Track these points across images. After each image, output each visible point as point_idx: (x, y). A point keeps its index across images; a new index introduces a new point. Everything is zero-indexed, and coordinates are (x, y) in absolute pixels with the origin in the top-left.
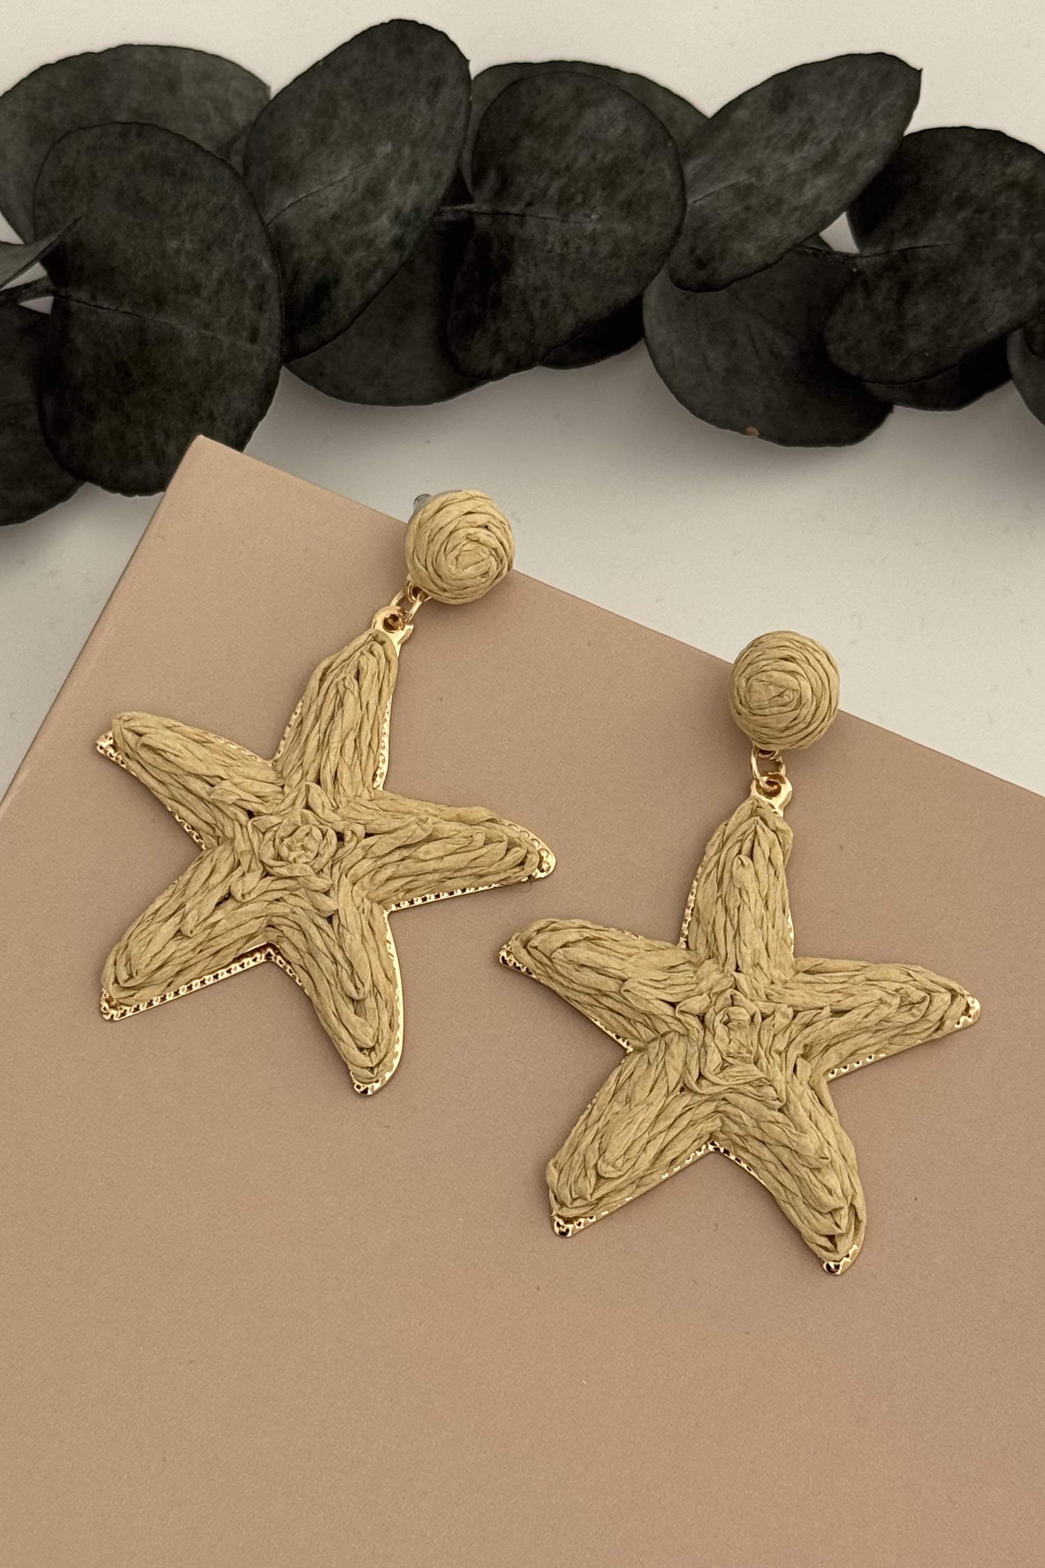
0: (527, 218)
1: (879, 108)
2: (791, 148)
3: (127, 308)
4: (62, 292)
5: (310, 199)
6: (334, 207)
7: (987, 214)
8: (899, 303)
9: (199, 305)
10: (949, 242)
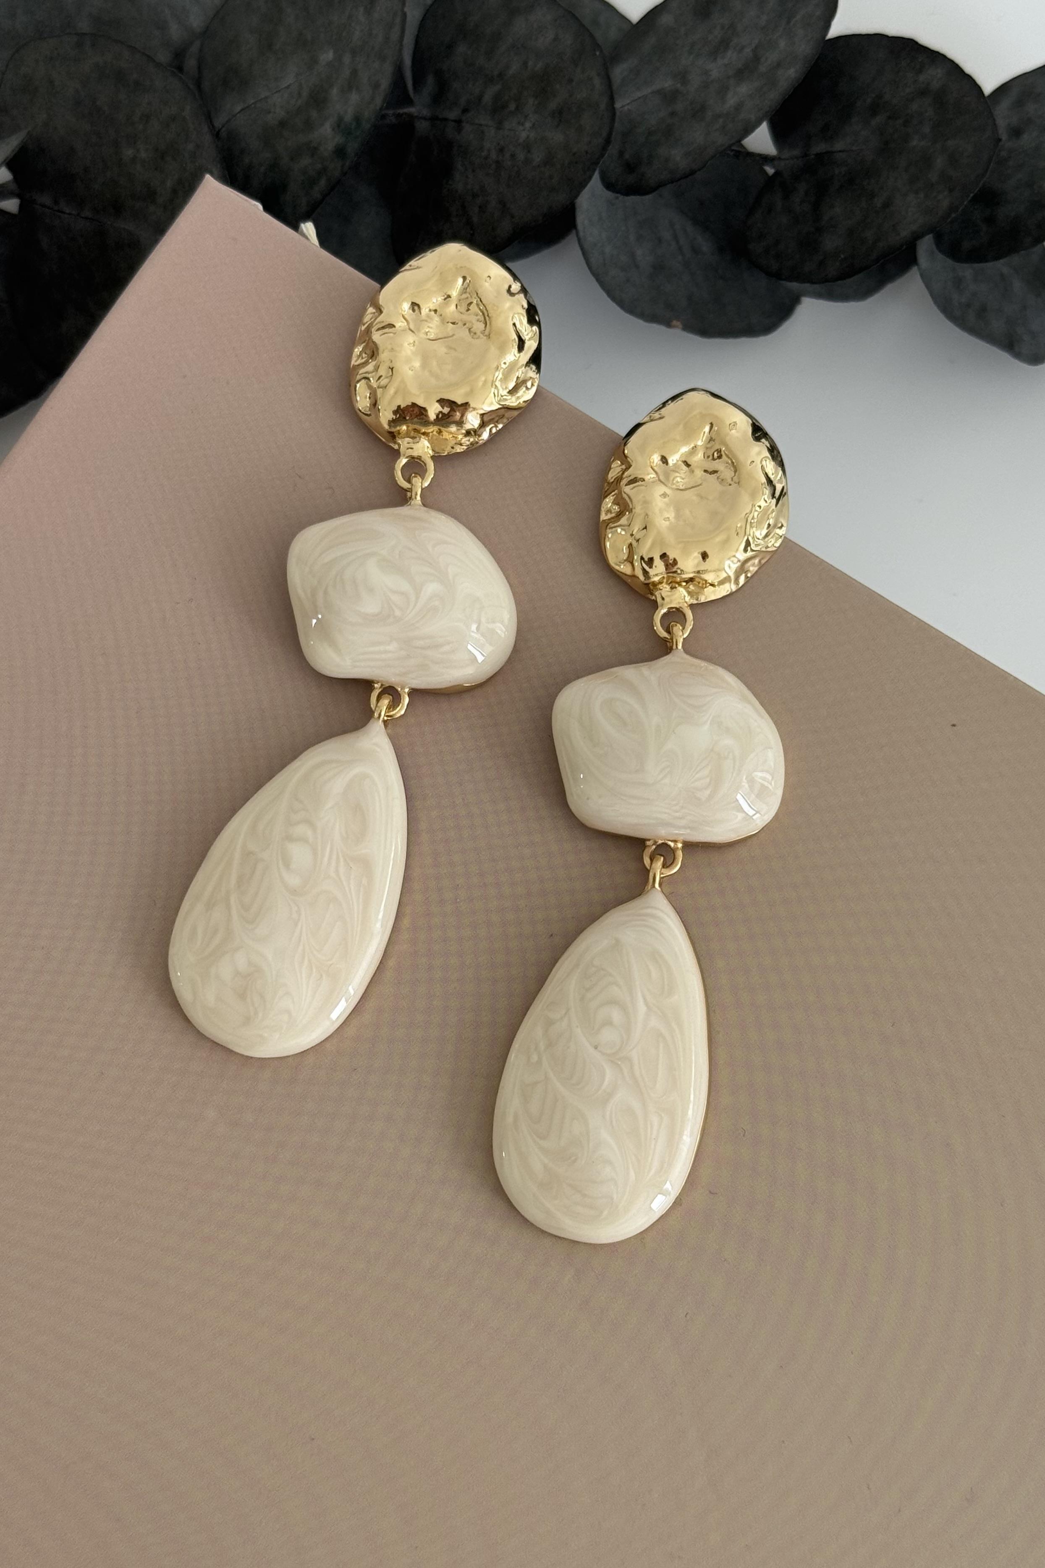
0: (464, 124)
2: (714, 55)
3: (87, 213)
4: (27, 196)
5: (258, 105)
6: (281, 114)
7: (901, 121)
8: (816, 205)
10: (864, 147)
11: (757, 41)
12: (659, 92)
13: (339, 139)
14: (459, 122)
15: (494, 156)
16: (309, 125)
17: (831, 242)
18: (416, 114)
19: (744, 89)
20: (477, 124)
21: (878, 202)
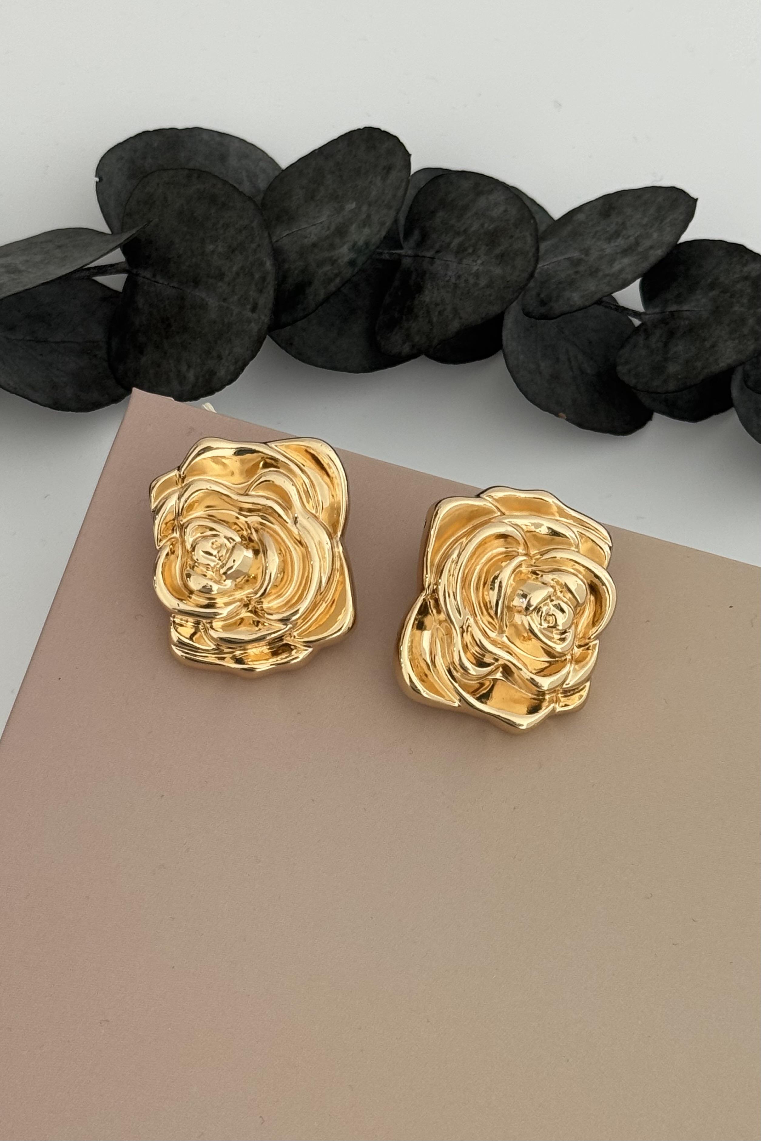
0: (435, 260)
1: (668, 220)
2: (609, 240)
3: (175, 284)
4: (134, 271)
5: (299, 232)
6: (313, 238)
7: (729, 294)
8: (666, 345)
9: (221, 287)
10: (702, 309)
11: (638, 233)
12: (569, 259)
13: (353, 255)
14: (433, 258)
15: (453, 280)
16: (332, 247)
17: (672, 368)
18: (404, 254)
19: (626, 261)
20: (444, 260)
21: (707, 344)
